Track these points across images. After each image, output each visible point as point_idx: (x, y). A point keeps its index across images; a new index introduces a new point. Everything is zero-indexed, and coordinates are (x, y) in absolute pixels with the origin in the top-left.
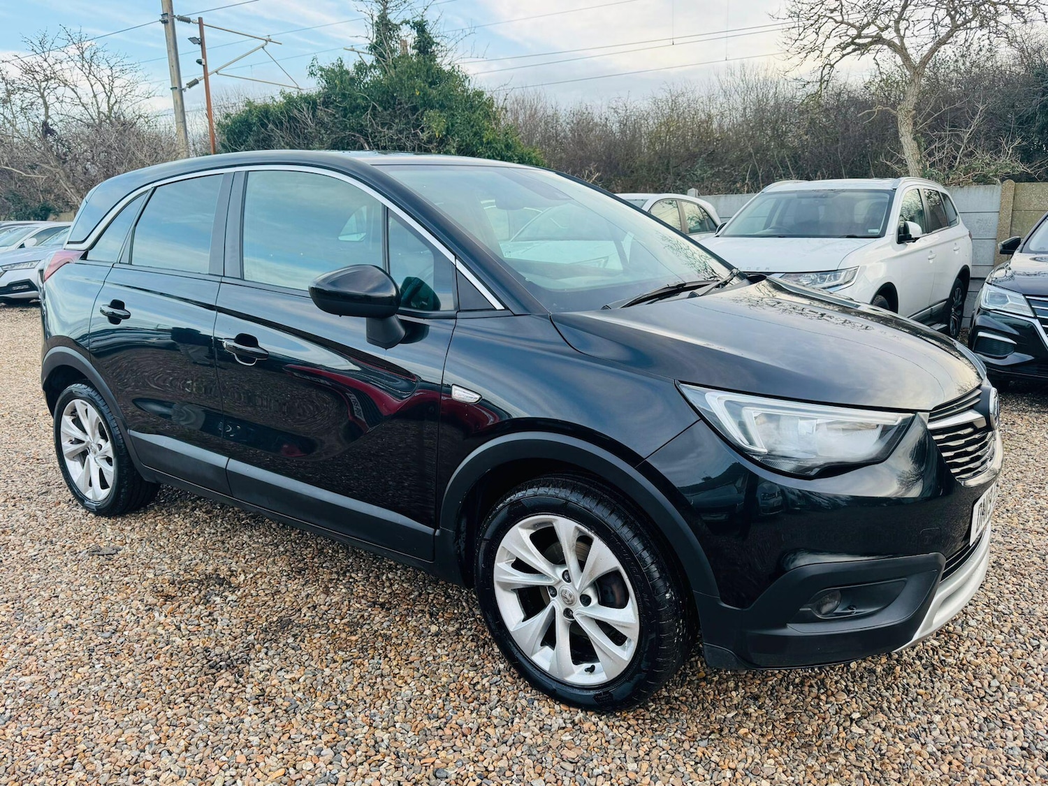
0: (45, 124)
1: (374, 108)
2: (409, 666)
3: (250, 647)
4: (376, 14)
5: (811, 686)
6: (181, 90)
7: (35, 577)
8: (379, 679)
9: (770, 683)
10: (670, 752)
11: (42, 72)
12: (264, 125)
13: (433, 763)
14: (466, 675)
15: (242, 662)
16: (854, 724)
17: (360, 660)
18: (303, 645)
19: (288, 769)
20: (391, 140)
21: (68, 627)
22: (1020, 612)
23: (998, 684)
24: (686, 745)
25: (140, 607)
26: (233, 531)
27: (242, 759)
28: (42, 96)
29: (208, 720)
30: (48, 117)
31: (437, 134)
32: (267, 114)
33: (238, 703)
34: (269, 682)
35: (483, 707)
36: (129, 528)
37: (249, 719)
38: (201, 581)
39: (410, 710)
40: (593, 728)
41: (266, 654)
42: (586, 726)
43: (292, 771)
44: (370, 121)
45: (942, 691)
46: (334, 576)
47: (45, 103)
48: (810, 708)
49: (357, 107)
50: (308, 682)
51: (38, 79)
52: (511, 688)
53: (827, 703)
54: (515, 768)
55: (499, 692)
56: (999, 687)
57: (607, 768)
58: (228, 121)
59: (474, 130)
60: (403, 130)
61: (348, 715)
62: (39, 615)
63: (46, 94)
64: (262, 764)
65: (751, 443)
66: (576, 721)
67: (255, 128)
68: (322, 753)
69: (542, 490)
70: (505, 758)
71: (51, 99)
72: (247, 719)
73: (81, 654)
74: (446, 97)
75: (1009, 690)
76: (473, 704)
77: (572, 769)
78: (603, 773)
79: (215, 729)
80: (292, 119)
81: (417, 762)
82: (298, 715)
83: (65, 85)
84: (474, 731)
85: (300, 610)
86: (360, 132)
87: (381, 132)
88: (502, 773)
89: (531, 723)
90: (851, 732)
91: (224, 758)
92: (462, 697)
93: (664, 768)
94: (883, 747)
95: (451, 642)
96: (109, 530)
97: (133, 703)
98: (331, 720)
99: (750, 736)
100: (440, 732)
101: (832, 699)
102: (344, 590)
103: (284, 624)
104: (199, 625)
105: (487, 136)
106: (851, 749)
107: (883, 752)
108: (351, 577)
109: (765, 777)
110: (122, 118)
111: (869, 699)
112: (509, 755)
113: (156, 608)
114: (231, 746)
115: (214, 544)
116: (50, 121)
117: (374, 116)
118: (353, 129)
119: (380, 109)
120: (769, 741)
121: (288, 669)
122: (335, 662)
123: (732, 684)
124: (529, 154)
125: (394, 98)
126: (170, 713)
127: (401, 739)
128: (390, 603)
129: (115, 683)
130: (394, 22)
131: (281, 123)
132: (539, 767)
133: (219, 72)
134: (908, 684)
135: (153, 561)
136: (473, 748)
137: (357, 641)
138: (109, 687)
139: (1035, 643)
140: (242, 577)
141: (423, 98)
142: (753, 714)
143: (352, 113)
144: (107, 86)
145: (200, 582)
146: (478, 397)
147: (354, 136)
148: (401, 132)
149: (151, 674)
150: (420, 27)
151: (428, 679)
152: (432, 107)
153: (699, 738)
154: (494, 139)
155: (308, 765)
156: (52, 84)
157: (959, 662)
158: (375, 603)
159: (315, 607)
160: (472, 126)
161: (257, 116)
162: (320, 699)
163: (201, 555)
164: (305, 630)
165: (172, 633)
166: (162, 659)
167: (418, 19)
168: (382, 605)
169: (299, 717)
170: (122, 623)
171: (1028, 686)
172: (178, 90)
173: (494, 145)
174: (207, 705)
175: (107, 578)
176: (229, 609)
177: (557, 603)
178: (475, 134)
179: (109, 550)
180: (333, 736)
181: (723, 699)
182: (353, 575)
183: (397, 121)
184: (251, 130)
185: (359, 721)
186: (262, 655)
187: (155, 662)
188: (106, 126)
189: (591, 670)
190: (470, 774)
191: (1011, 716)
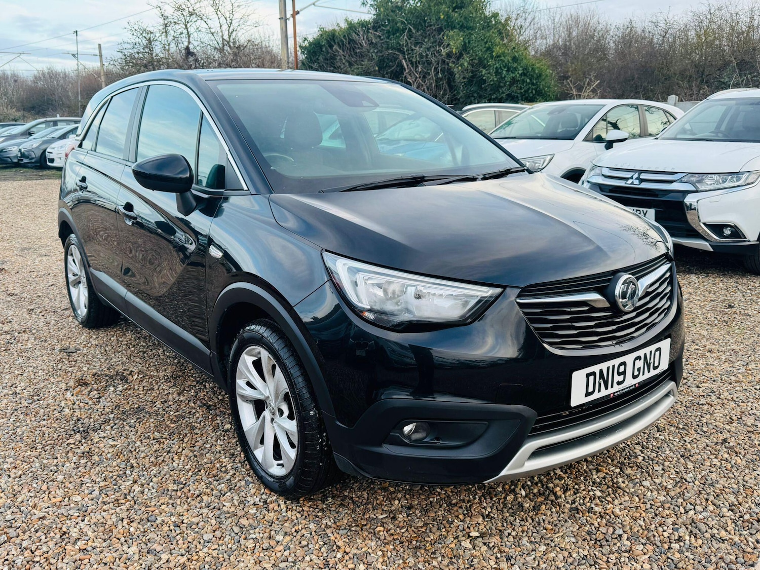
0: (187, 48)
1: (410, 28)
2: (192, 449)
3: (107, 422)
5: (461, 507)
6: (286, 20)
7: (21, 361)
8: (166, 454)
9: (431, 499)
10: (313, 533)
11: (187, 9)
12: (331, 46)
13: (152, 512)
14: (221, 460)
15: (93, 430)
16: (468, 541)
17: (164, 440)
18: (137, 425)
19: (65, 498)
20: (421, 56)
21: (15, 393)
22: (703, 482)
23: (621, 532)
24: (328, 531)
25: (63, 387)
26: (156, 346)
27: (44, 487)
28: (187, 28)
29: (45, 461)
30: (189, 42)
31: (454, 50)
32: (333, 37)
33: (70, 454)
34: (98, 445)
35: (215, 482)
36: (94, 337)
37: (68, 465)
38: (113, 376)
39: (167, 476)
40: (276, 508)
41: (112, 427)
42: (271, 506)
43: (67, 499)
44: (406, 41)
45: (568, 530)
46: (195, 383)
47: (188, 32)
48: (444, 522)
49: (398, 30)
50: (120, 448)
51: (185, 14)
52: (243, 473)
53: (462, 521)
54: (201, 524)
55: (235, 474)
56: (620, 536)
57: (261, 535)
58: (306, 43)
59: (487, 45)
60: (430, 47)
61: (127, 472)
62: (4, 385)
63: (188, 25)
64: (53, 493)
66: (268, 501)
67: (324, 49)
68: (93, 493)
70: (201, 516)
71: (191, 30)
72: (68, 464)
73: (9, 411)
74: (465, 18)
75: (628, 539)
76: (210, 479)
77: (236, 532)
78: (256, 538)
79: (44, 467)
80: (351, 41)
81: (143, 509)
82: (99, 467)
83: (202, 19)
84: (195, 496)
85: (155, 403)
86: (399, 50)
87: (413, 50)
88: (190, 526)
89: (236, 498)
90: (461, 545)
91: (35, 485)
92: (207, 474)
93: (300, 543)
94: (474, 560)
95: (231, 436)
96: (83, 336)
97: (13, 445)
98: (114, 474)
99: (381, 533)
100: (174, 493)
101: (468, 519)
102: (192, 394)
103: (140, 409)
104: (87, 403)
105: (497, 50)
106: (450, 556)
107: (473, 563)
108: (205, 386)
109: (366, 562)
110: (237, 42)
111: (500, 524)
112: (204, 515)
113: (71, 389)
114: (44, 479)
115: (138, 353)
116: (191, 47)
117: (410, 36)
118: (393, 48)
120: (394, 539)
121: (116, 438)
122: (149, 438)
123: (400, 495)
124: (533, 65)
125: (425, 21)
126: (29, 453)
127: (146, 493)
128: (215, 406)
129: (13, 431)
131: (343, 44)
132: (217, 526)
133: (316, 4)
134: (544, 520)
135: (94, 360)
136: (186, 506)
137: (173, 427)
138: (8, 433)
139: (689, 507)
140: (136, 377)
141: (447, 21)
142: (399, 519)
143: (393, 35)
144: (228, 19)
145: (111, 377)
146: (221, 254)
147: (395, 54)
148: (428, 49)
149: (37, 429)
151: (195, 459)
152: (453, 28)
153: (343, 528)
154: (503, 53)
155: (78, 498)
156: (194, 18)
157: (603, 511)
158: (205, 405)
159: (165, 402)
160: (486, 43)
161: (326, 40)
162: (119, 460)
163: (125, 359)
164: (147, 416)
165: (68, 406)
166: (49, 421)
168: (209, 407)
169: (97, 469)
170: (46, 396)
171: (648, 539)
172: (284, 19)
173: (502, 58)
174: (53, 452)
175: (59, 367)
176: (114, 396)
177: (267, 414)
178: (488, 49)
179: (73, 350)
180: (107, 483)
181: (386, 505)
182: (207, 384)
183: (426, 40)
184: (322, 51)
185: (131, 478)
186: (108, 428)
187: (44, 423)
188: (227, 48)
189: (279, 465)
190: (170, 522)
191: (608, 558)
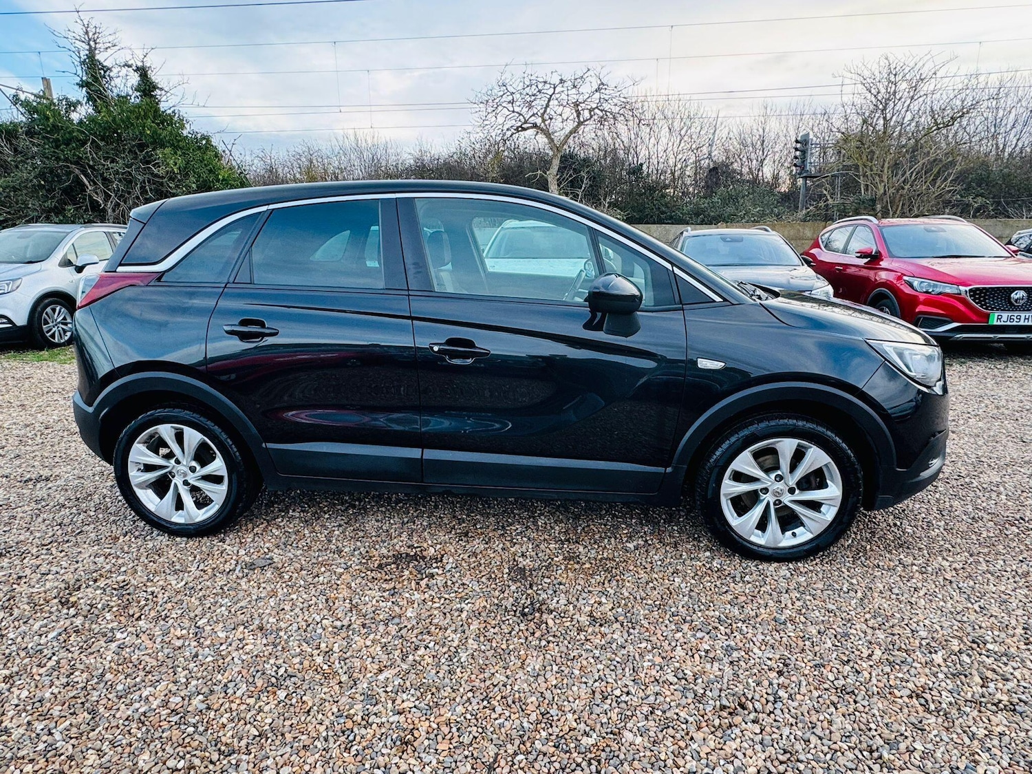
1: (94, 142)
4: (84, 54)
20: (116, 172)
31: (176, 170)
44: (91, 154)
49: (73, 140)
59: (208, 168)
60: (131, 164)
65: (910, 371)
69: (773, 423)
74: (176, 137)
86: (77, 163)
87: (104, 165)
96: (227, 547)
105: (223, 174)
117: (95, 149)
118: (66, 160)
119: (102, 144)
125: (117, 134)
130: (105, 64)
135: (321, 559)
141: (153, 137)
143: (67, 145)
146: (723, 364)
147: (68, 167)
148: (127, 166)
150: (143, 72)
152: (163, 146)
154: (229, 177)
160: (206, 165)
167: (140, 64)
177: (769, 498)
189: (794, 535)
